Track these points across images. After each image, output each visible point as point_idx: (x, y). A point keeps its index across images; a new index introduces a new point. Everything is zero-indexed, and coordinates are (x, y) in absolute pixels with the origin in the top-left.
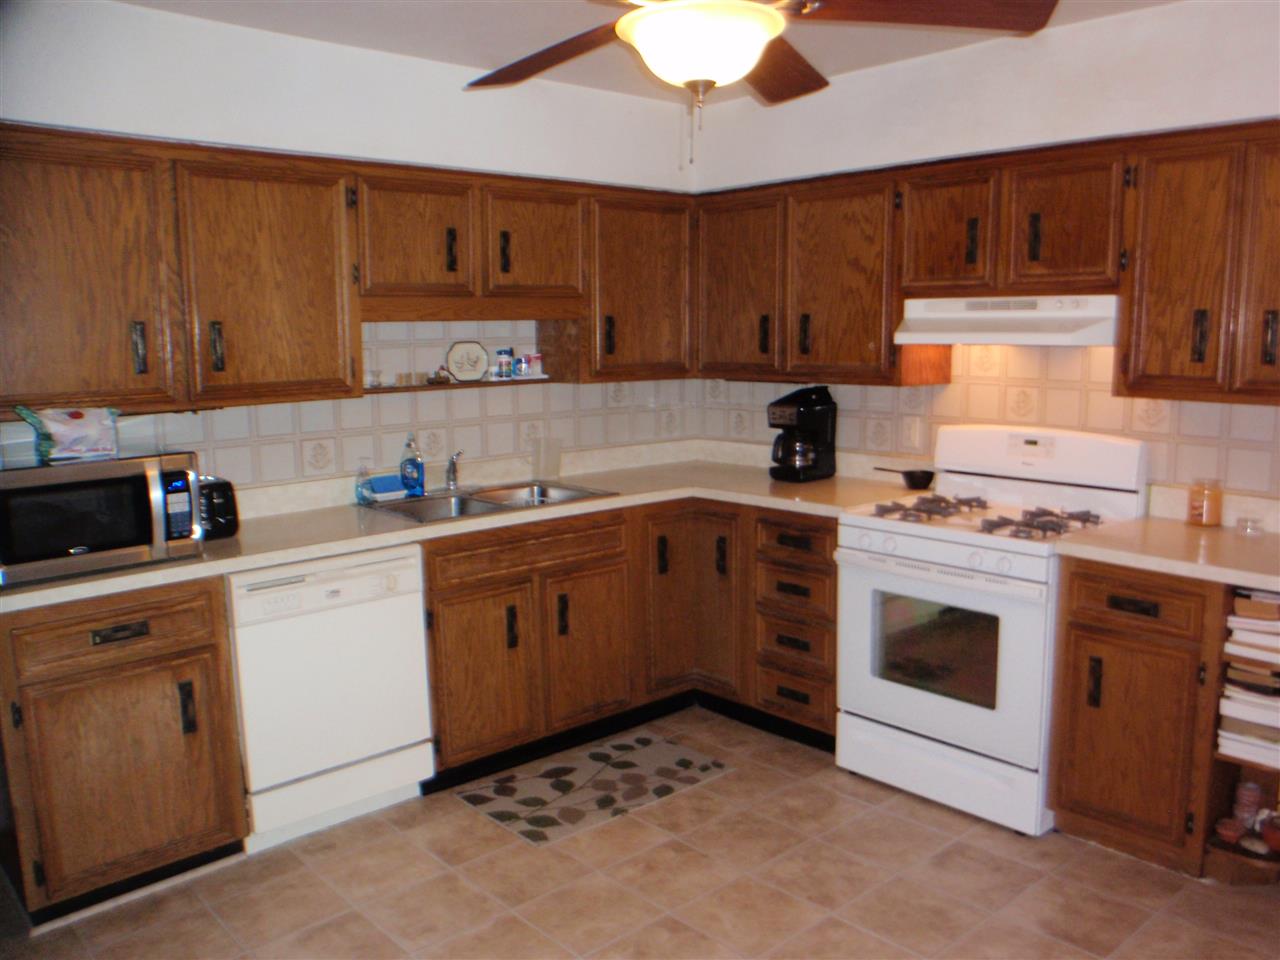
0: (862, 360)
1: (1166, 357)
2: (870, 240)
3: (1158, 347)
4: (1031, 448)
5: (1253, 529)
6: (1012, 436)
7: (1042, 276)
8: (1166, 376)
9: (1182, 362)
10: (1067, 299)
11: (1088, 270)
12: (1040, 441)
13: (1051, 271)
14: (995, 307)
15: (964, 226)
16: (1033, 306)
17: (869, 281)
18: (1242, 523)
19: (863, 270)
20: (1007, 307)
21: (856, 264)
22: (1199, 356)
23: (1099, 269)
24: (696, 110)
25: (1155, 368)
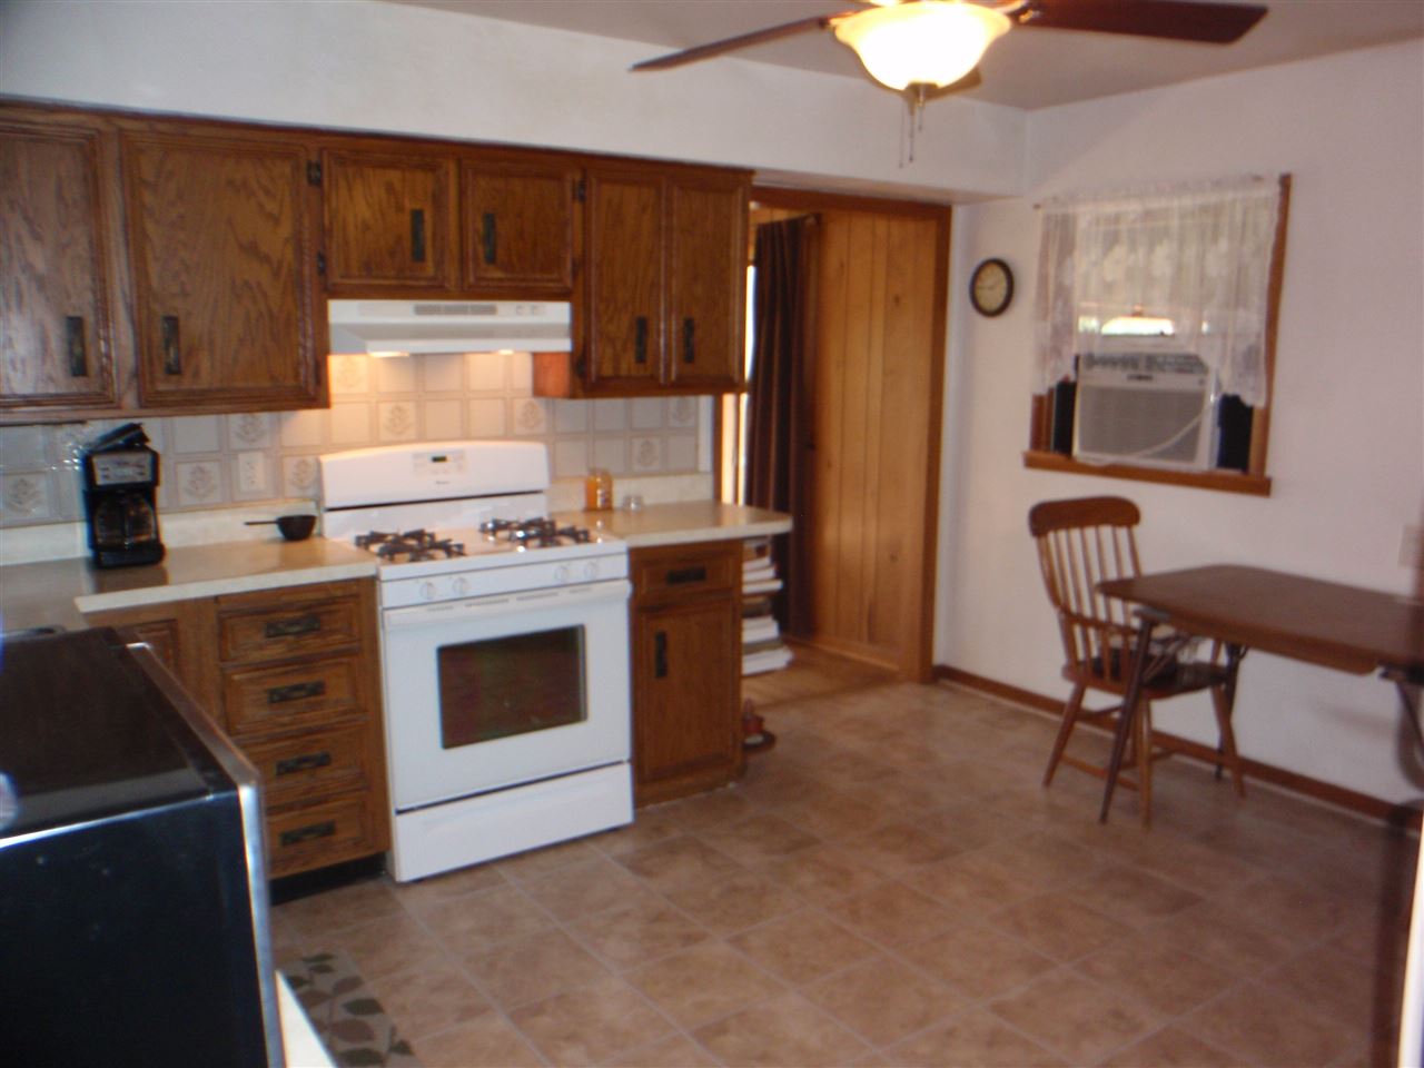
0: (272, 378)
1: (616, 360)
2: (276, 221)
3: (609, 352)
4: (439, 465)
5: (637, 504)
6: (416, 456)
7: (501, 280)
8: (617, 377)
9: (628, 364)
10: (527, 305)
11: (546, 276)
12: (449, 457)
13: (509, 276)
14: (449, 311)
15: (407, 218)
16: (492, 311)
17: (276, 274)
18: (627, 500)
19: (266, 259)
20: (463, 311)
21: (251, 249)
22: (641, 359)
23: (555, 276)
24: (917, 111)
25: (608, 370)
